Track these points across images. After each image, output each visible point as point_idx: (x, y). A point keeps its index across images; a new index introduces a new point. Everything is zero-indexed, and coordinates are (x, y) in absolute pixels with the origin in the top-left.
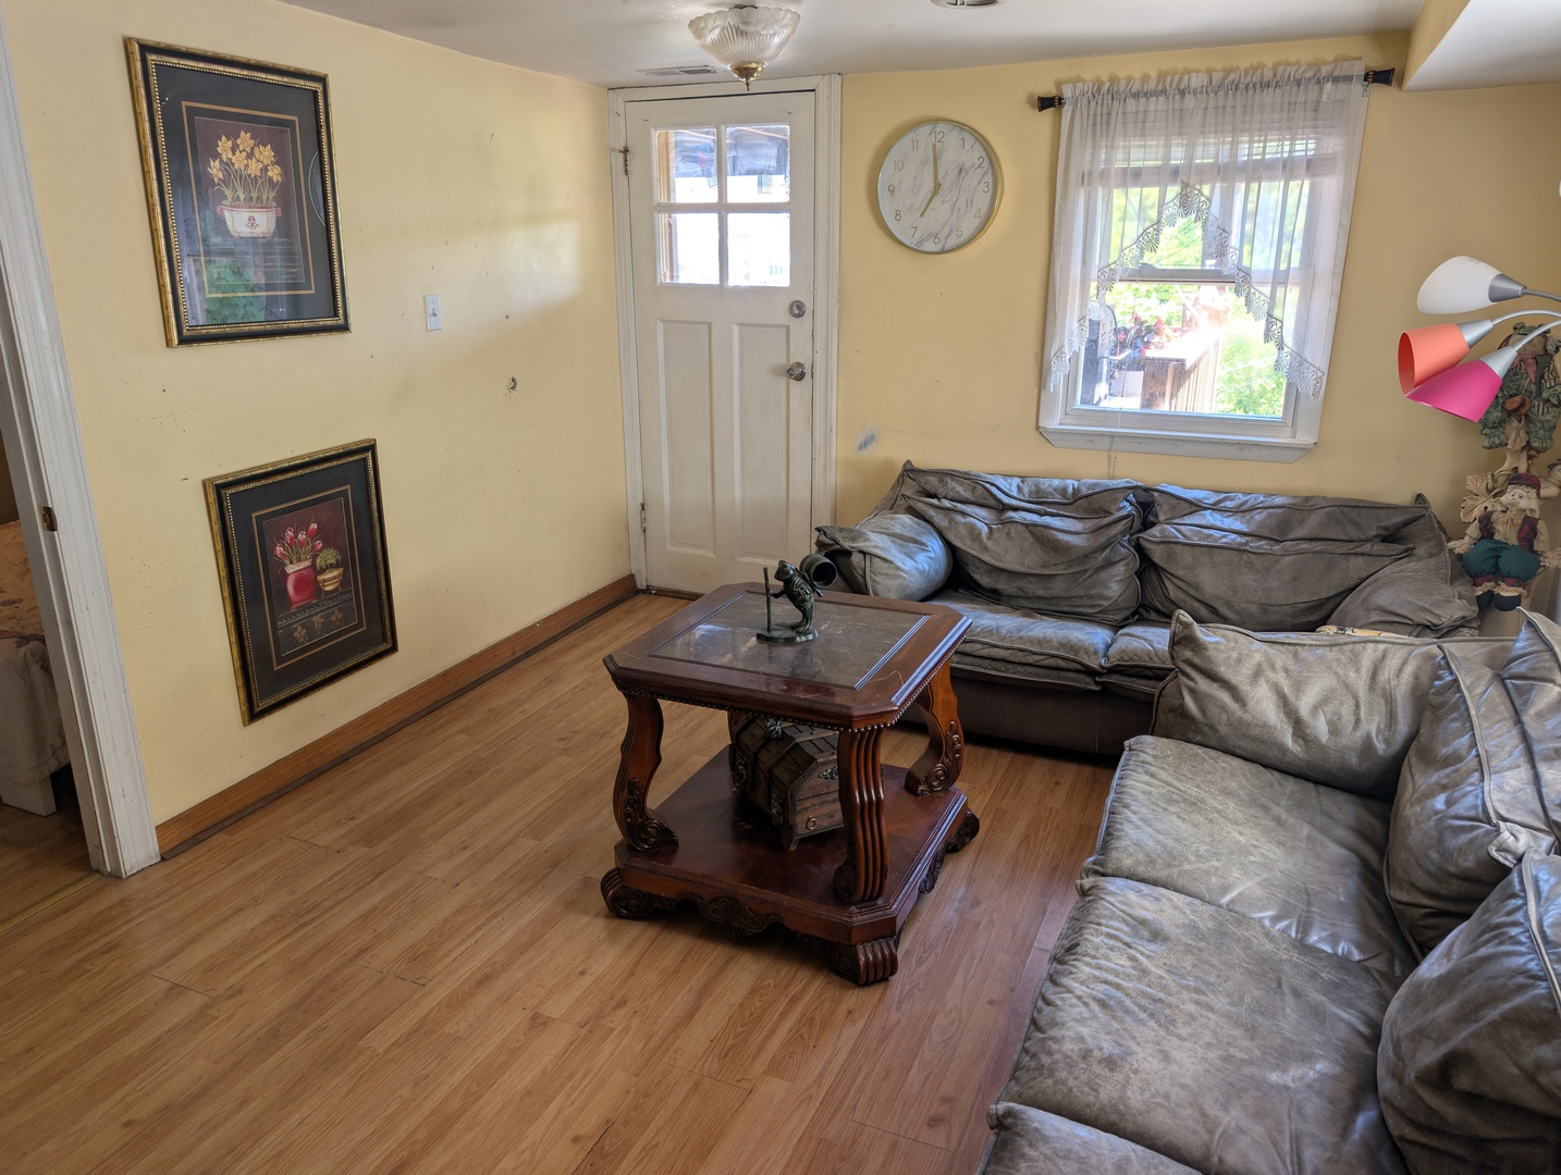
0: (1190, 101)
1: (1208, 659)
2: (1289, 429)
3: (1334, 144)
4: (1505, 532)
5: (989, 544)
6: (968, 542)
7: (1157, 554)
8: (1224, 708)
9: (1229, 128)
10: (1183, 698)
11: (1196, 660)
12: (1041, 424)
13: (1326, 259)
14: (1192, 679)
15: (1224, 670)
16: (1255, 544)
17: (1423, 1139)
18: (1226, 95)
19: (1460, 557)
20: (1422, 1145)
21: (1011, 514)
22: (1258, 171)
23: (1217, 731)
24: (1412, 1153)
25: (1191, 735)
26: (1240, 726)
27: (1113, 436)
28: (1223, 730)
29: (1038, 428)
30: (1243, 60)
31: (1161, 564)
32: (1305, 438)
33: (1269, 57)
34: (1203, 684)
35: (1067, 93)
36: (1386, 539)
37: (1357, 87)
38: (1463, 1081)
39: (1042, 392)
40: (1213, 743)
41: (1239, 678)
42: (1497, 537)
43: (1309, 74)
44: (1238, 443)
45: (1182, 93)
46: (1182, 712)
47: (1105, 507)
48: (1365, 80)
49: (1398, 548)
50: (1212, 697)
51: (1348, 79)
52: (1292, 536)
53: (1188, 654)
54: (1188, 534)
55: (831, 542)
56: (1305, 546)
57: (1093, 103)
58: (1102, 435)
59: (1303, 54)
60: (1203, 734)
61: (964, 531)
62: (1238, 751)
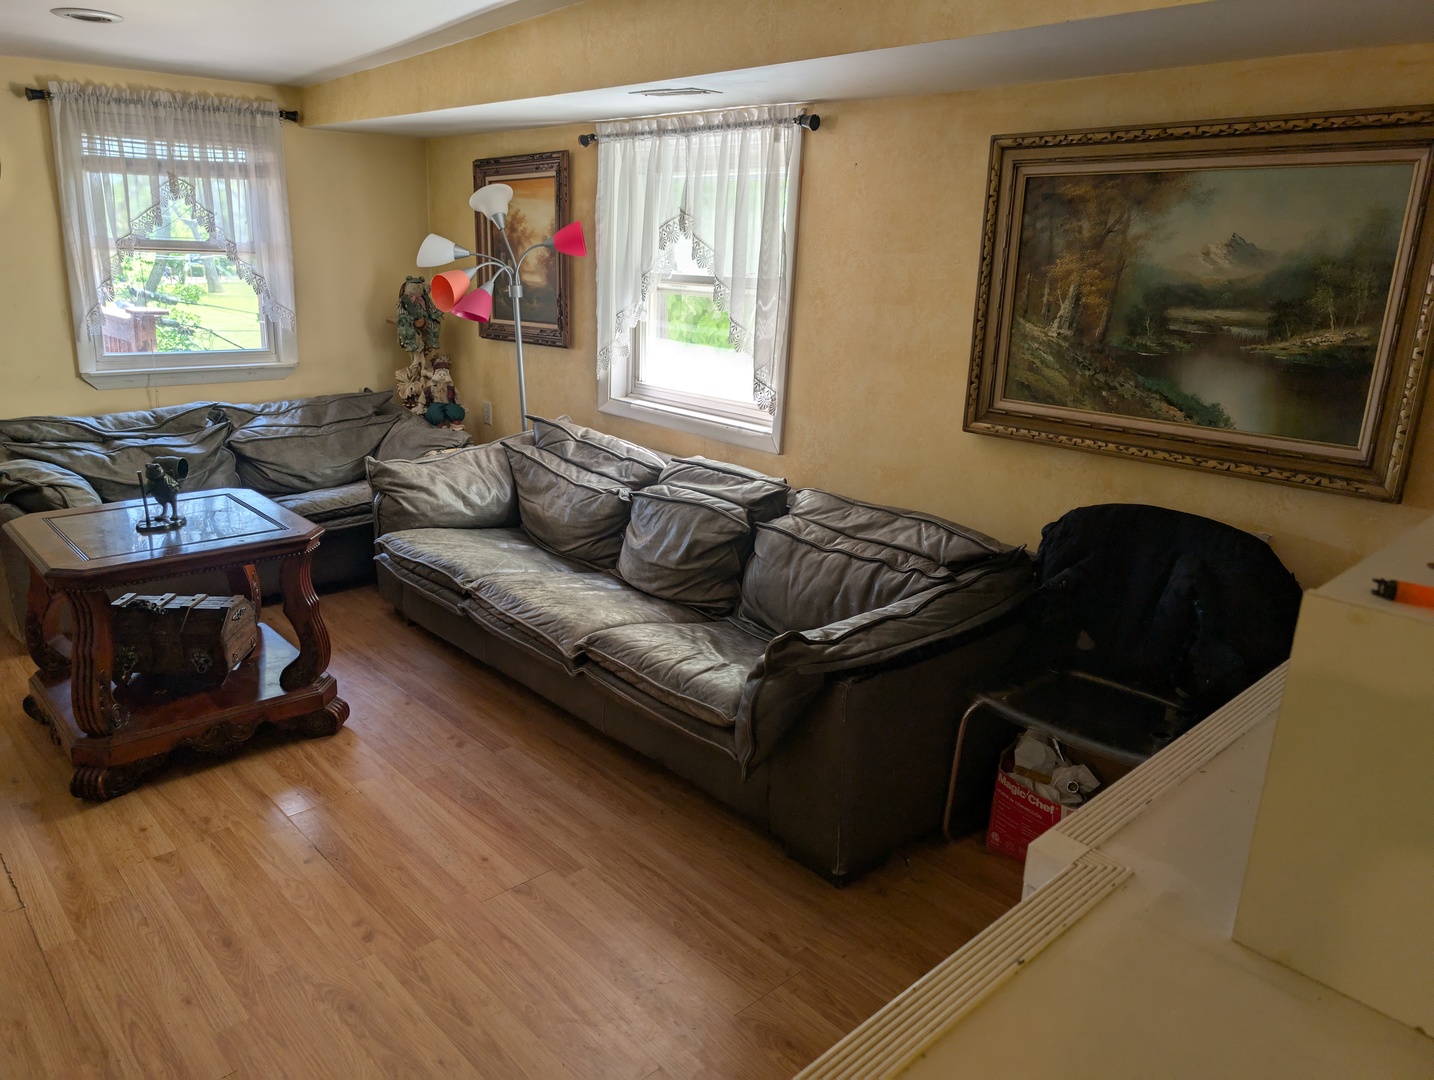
0: (162, 112)
1: (403, 478)
2: (274, 356)
3: (269, 157)
4: (440, 397)
5: (115, 468)
6: (96, 470)
7: (249, 451)
8: (426, 502)
9: (196, 136)
10: (401, 504)
11: (396, 481)
12: (83, 370)
13: (279, 236)
14: (400, 492)
15: (416, 481)
16: (307, 431)
17: (683, 588)
18: (189, 111)
19: (423, 415)
20: (684, 590)
21: (118, 442)
22: (221, 170)
23: (427, 516)
24: (681, 596)
25: (412, 524)
26: (437, 509)
27: (149, 374)
28: (431, 514)
29: (79, 375)
30: (194, 88)
31: (254, 456)
32: (288, 360)
33: (213, 89)
34: (408, 493)
35: (53, 88)
36: (377, 414)
37: (276, 121)
38: (698, 551)
39: (78, 344)
40: (426, 524)
41: (424, 482)
42: (436, 401)
43: (246, 106)
44: (250, 369)
45: (156, 105)
46: (404, 512)
47: (196, 423)
48: (281, 116)
49: (390, 417)
50: (418, 498)
51: (270, 114)
52: (325, 422)
53: (388, 480)
54: (263, 432)
55: (15, 483)
56: (334, 427)
57: (81, 102)
58: (142, 374)
59: (235, 92)
60: (420, 521)
61: (88, 463)
62: (441, 524)
